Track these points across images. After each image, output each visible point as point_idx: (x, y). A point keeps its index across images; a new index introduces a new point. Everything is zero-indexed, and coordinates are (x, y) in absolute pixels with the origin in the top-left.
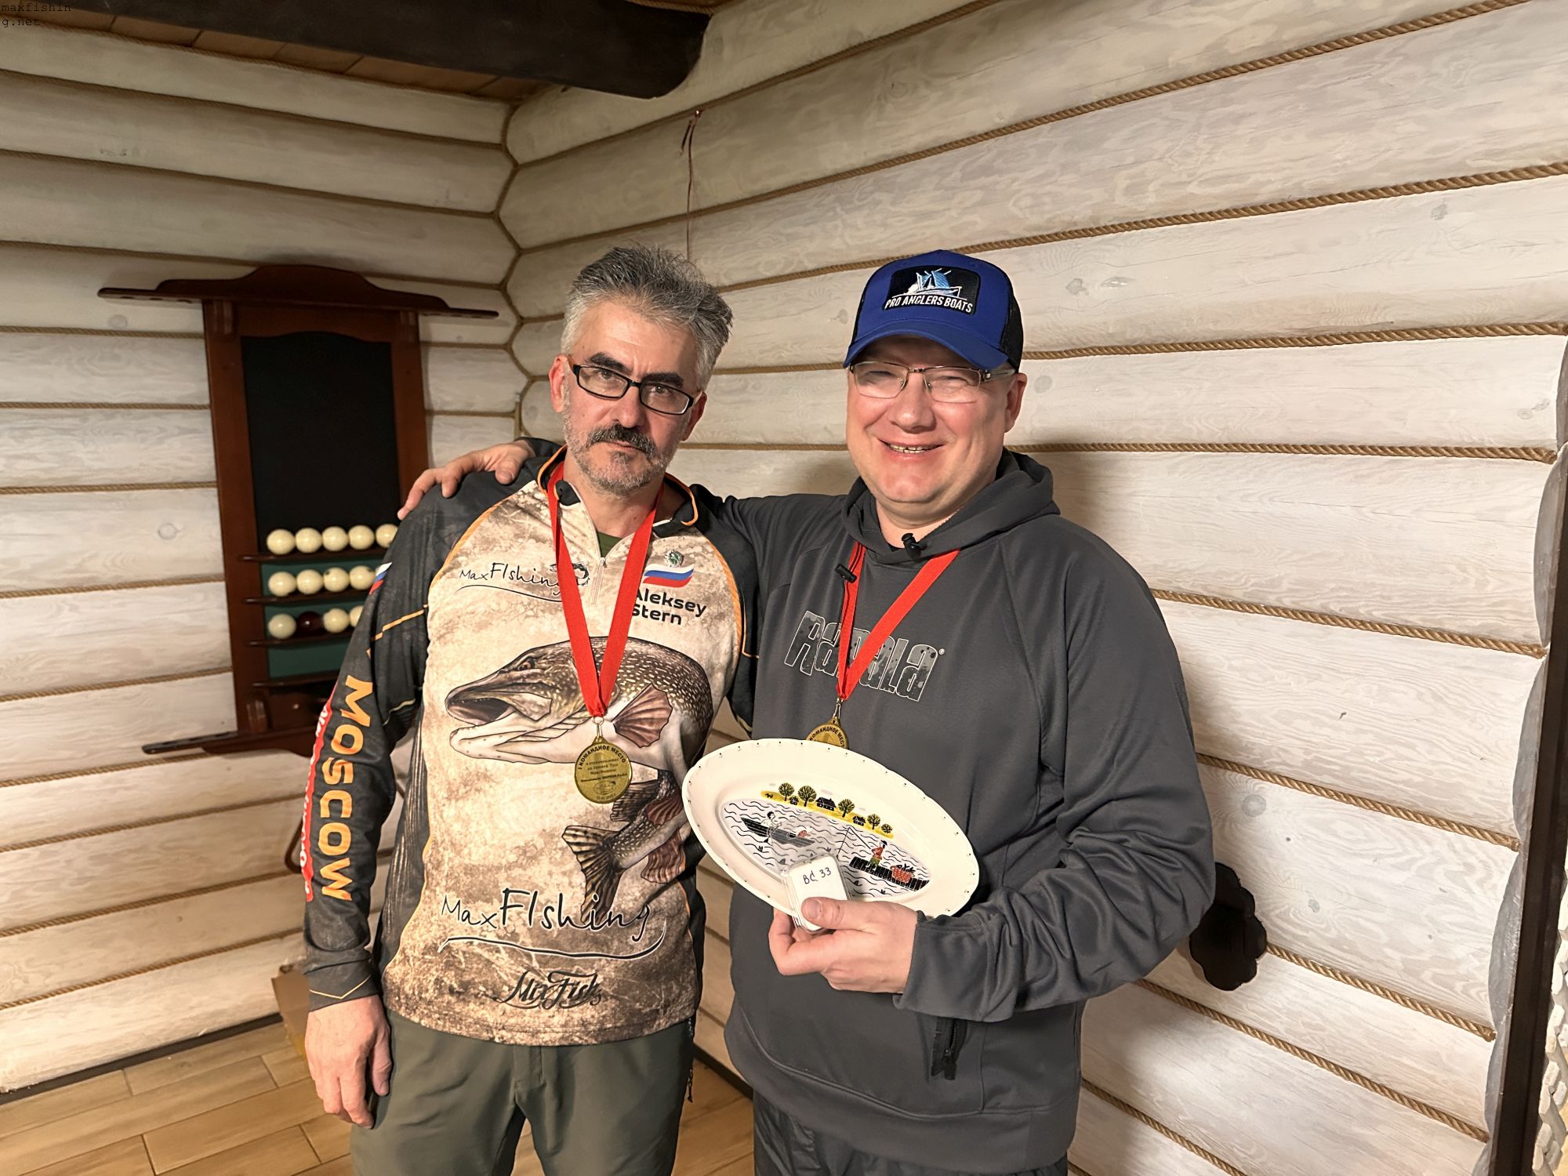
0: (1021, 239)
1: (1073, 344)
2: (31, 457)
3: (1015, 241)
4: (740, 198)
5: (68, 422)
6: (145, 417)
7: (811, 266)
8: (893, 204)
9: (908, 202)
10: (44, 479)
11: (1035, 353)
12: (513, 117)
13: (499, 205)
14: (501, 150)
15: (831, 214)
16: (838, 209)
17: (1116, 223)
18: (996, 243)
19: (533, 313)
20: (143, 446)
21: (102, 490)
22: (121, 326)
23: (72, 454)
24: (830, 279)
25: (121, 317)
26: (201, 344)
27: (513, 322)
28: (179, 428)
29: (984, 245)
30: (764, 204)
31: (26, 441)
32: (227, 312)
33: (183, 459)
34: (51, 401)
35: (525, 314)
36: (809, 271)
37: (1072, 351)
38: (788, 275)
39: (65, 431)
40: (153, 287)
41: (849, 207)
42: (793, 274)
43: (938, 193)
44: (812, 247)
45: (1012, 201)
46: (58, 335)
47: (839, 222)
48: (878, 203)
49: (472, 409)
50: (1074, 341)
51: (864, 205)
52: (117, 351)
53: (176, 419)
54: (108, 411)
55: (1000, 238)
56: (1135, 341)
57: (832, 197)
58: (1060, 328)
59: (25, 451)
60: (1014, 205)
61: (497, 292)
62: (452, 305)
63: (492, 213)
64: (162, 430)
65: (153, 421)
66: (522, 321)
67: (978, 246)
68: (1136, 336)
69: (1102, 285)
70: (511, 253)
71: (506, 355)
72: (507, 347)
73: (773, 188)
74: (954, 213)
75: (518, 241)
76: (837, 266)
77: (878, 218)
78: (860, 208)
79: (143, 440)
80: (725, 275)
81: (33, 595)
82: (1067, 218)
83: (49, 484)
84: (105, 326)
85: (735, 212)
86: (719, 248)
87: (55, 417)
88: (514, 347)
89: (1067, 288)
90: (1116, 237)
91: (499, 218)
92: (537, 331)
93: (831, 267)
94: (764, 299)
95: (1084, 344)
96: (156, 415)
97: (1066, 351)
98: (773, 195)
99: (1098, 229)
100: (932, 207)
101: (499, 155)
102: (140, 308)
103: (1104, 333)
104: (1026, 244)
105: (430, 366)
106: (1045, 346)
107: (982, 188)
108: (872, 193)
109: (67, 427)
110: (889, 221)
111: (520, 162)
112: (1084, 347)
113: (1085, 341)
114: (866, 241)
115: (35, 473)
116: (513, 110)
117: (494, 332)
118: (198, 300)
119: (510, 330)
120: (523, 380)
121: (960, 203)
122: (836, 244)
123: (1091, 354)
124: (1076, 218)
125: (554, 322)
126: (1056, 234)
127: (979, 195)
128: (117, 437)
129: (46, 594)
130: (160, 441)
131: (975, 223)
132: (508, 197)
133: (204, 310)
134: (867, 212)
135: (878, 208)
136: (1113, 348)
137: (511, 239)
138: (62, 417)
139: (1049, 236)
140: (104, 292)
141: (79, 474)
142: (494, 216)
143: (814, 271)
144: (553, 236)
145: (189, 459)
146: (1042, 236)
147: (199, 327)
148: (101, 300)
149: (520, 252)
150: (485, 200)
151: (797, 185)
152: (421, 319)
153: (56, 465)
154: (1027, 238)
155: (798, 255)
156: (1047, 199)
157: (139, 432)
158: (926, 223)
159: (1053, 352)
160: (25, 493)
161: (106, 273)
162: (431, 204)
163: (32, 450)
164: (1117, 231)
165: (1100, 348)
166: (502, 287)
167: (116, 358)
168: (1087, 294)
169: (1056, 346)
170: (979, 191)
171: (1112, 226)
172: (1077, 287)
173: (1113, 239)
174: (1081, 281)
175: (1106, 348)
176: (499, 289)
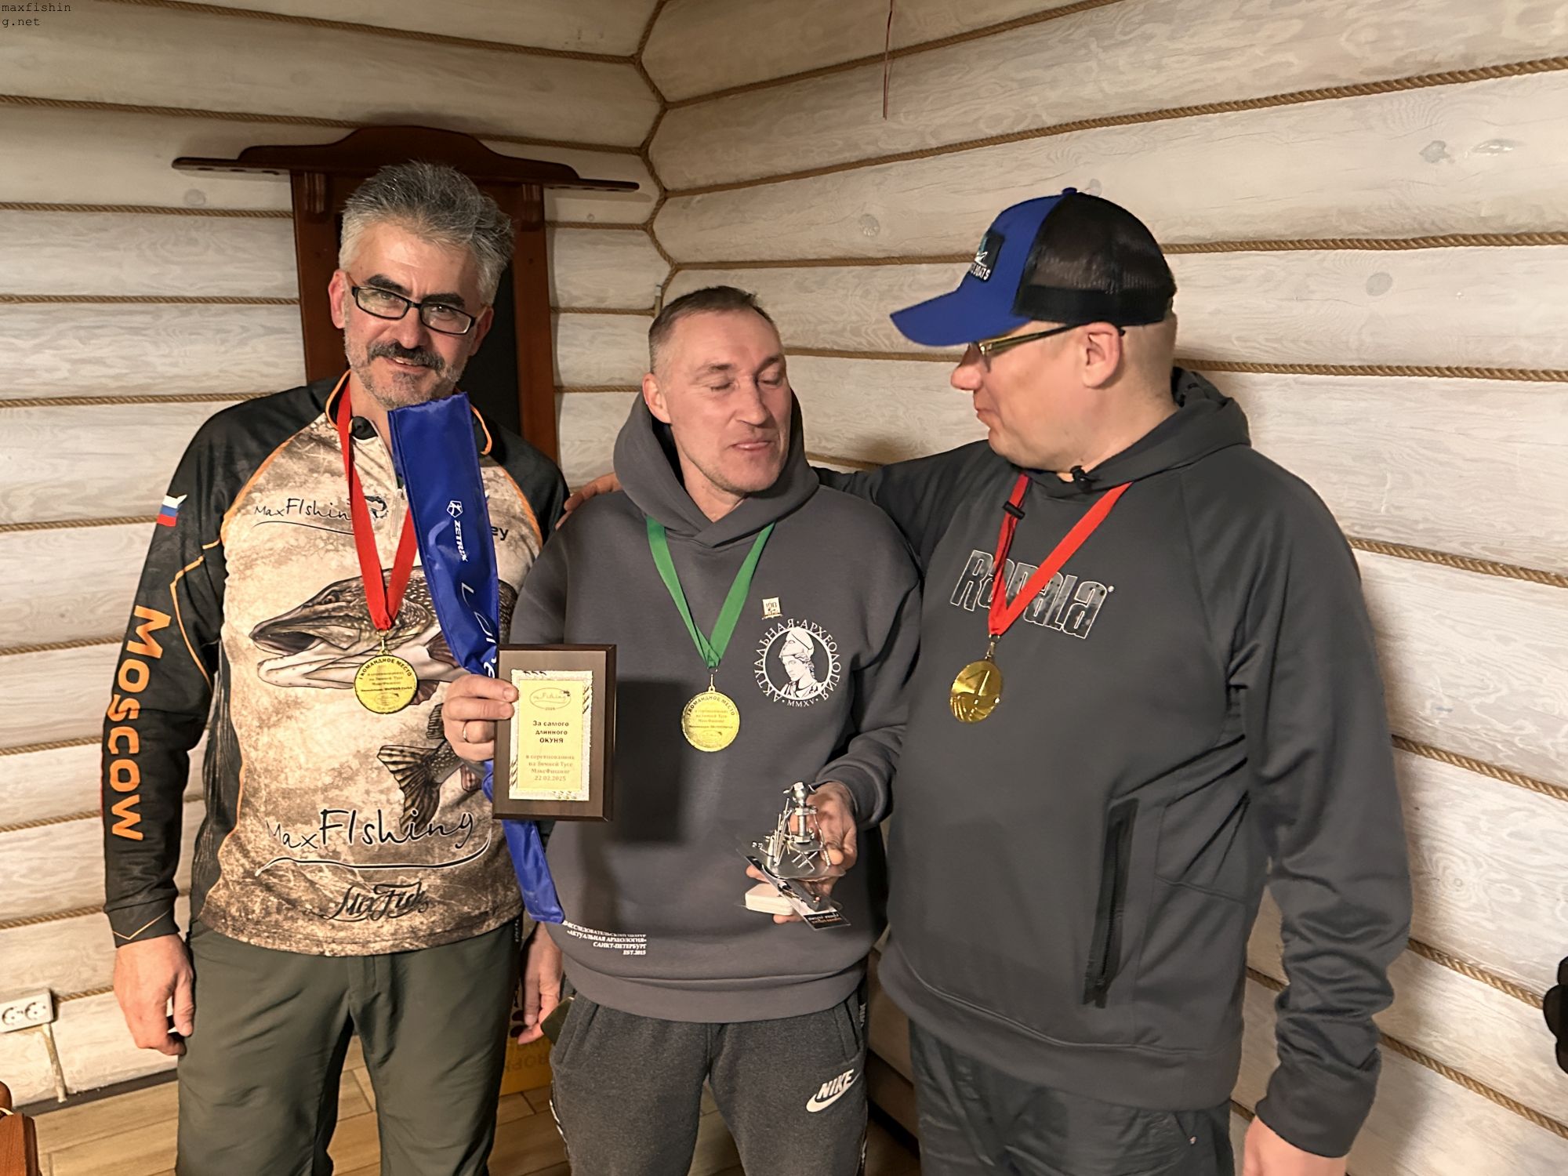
0: (1355, 87)
1: (1424, 230)
2: (99, 361)
3: (1346, 88)
4: (957, 32)
5: (138, 320)
6: (225, 313)
7: (1051, 121)
8: (1172, 38)
9: (1192, 36)
10: (113, 387)
11: (1367, 241)
13: (641, 46)
15: (1083, 52)
16: (1093, 46)
17: (1501, 63)
18: (1318, 91)
19: (681, 185)
20: (223, 349)
21: (177, 401)
22: (199, 204)
23: (144, 358)
24: (1078, 137)
25: (198, 193)
26: (289, 224)
27: (655, 195)
28: (263, 326)
29: (1301, 93)
30: (988, 39)
31: (92, 342)
32: (320, 187)
33: (267, 364)
34: (120, 294)
35: (669, 187)
36: (1048, 128)
37: (1423, 239)
38: (1019, 133)
39: (135, 331)
40: (235, 157)
41: (1106, 43)
42: (1025, 132)
43: (1237, 24)
44: (1053, 95)
45: (1345, 35)
46: (127, 214)
47: (1093, 64)
48: (1151, 37)
49: (603, 306)
50: (1427, 226)
51: (1130, 40)
52: (194, 234)
53: (262, 316)
54: (184, 306)
55: (1324, 85)
56: (1517, 228)
57: (1086, 29)
58: (1407, 209)
59: (92, 355)
60: (1347, 40)
61: (637, 158)
62: (583, 175)
63: (632, 56)
64: (245, 329)
65: (236, 319)
66: (666, 194)
67: (1292, 95)
68: (1521, 221)
69: (1476, 150)
70: (654, 108)
71: (646, 238)
72: (647, 227)
73: (1001, 21)
74: (1258, 51)
75: (663, 93)
76: (1087, 121)
77: (1149, 57)
78: (1123, 43)
79: (223, 342)
80: (933, 134)
81: (101, 524)
82: (1426, 57)
83: (117, 393)
84: (179, 203)
85: (950, 50)
86: (927, 98)
87: (123, 313)
88: (655, 227)
89: (1421, 154)
90: (1499, 83)
91: (641, 63)
92: (684, 207)
93: (1080, 122)
94: (983, 165)
95: (1442, 230)
96: (238, 311)
97: (1414, 240)
98: (1003, 27)
99: (1472, 71)
100: (1225, 43)
102: (219, 180)
103: (1472, 215)
104: (1363, 93)
105: (556, 252)
106: (1383, 232)
107: (1302, 17)
108: (1142, 23)
109: (136, 325)
110: (1165, 61)
112: (1442, 234)
113: (1443, 226)
114: (1131, 88)
115: (103, 380)
117: (632, 209)
118: (287, 171)
119: (652, 205)
120: (666, 269)
121: (1270, 37)
122: (1088, 91)
123: (1452, 245)
124: (1441, 57)
125: (706, 195)
126: (1408, 80)
127: (1297, 26)
128: (193, 337)
129: (115, 523)
130: (243, 343)
131: (1290, 64)
132: (652, 37)
133: (292, 182)
134: (1131, 49)
135: (1149, 44)
136: (1485, 236)
137: (655, 90)
138: (131, 313)
139: (1397, 81)
140: (179, 162)
141: (150, 381)
142: (634, 60)
143: (1055, 127)
144: (709, 86)
145: (275, 365)
146: (1387, 83)
147: (287, 204)
148: (176, 171)
149: (666, 106)
150: (623, 41)
151: (1036, 15)
152: (547, 192)
153: (124, 371)
154: (1365, 85)
155: (1034, 106)
156: (1396, 32)
157: (219, 331)
158: (1216, 65)
159: (1395, 241)
160: (91, 403)
161: (180, 139)
162: (559, 47)
163: (98, 354)
164: (1503, 74)
165: (1465, 237)
166: (642, 151)
167: (193, 242)
168: (1452, 162)
169: (1399, 233)
170: (1295, 21)
171: (1495, 68)
172: (1437, 152)
173: (1494, 86)
174: (1444, 145)
175: (1474, 237)
176: (639, 154)
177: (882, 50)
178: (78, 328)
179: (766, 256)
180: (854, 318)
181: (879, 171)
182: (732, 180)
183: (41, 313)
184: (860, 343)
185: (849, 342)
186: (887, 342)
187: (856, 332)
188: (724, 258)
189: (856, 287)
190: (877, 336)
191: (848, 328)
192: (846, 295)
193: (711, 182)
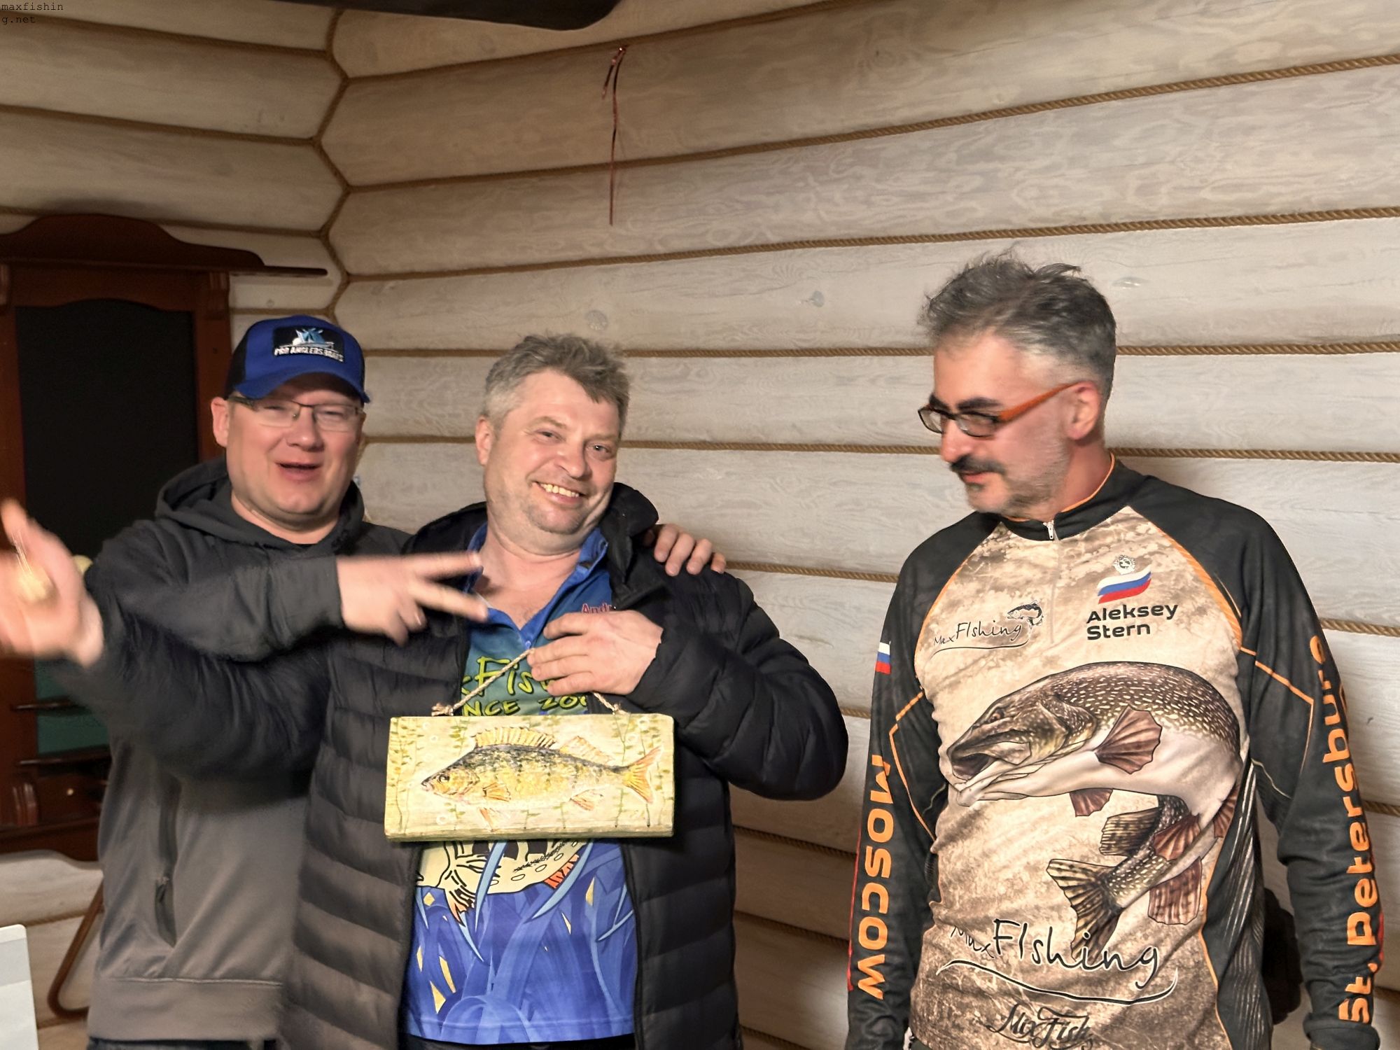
4: (680, 152)
7: (775, 239)
8: (878, 181)
9: (895, 180)
13: (322, 129)
14: (326, 60)
15: (801, 184)
16: (810, 180)
18: (997, 232)
35: (353, 271)
36: (773, 245)
38: (745, 247)
42: (751, 246)
43: (931, 174)
44: (777, 218)
45: (1015, 191)
47: (811, 196)
48: (860, 178)
57: (802, 164)
60: (1016, 194)
61: (317, 241)
62: (268, 262)
63: (311, 139)
66: (349, 279)
73: (722, 147)
75: (347, 175)
77: (859, 193)
80: (660, 242)
85: (674, 169)
86: (652, 210)
88: (338, 312)
91: (321, 146)
92: (373, 293)
98: (724, 153)
101: (324, 65)
107: (982, 173)
108: (852, 165)
110: (874, 199)
111: (351, 75)
114: (845, 218)
119: (332, 290)
121: (958, 187)
122: (807, 216)
127: (977, 181)
131: (975, 210)
132: (335, 120)
134: (844, 187)
135: (860, 184)
137: (337, 173)
142: (313, 143)
143: (778, 244)
144: (402, 175)
149: (349, 190)
150: (305, 125)
152: (232, 279)
155: (758, 225)
156: (1052, 192)
158: (917, 205)
162: (236, 130)
166: (323, 235)
170: (977, 177)
176: (319, 238)
182: (434, 268)
193: (407, 268)
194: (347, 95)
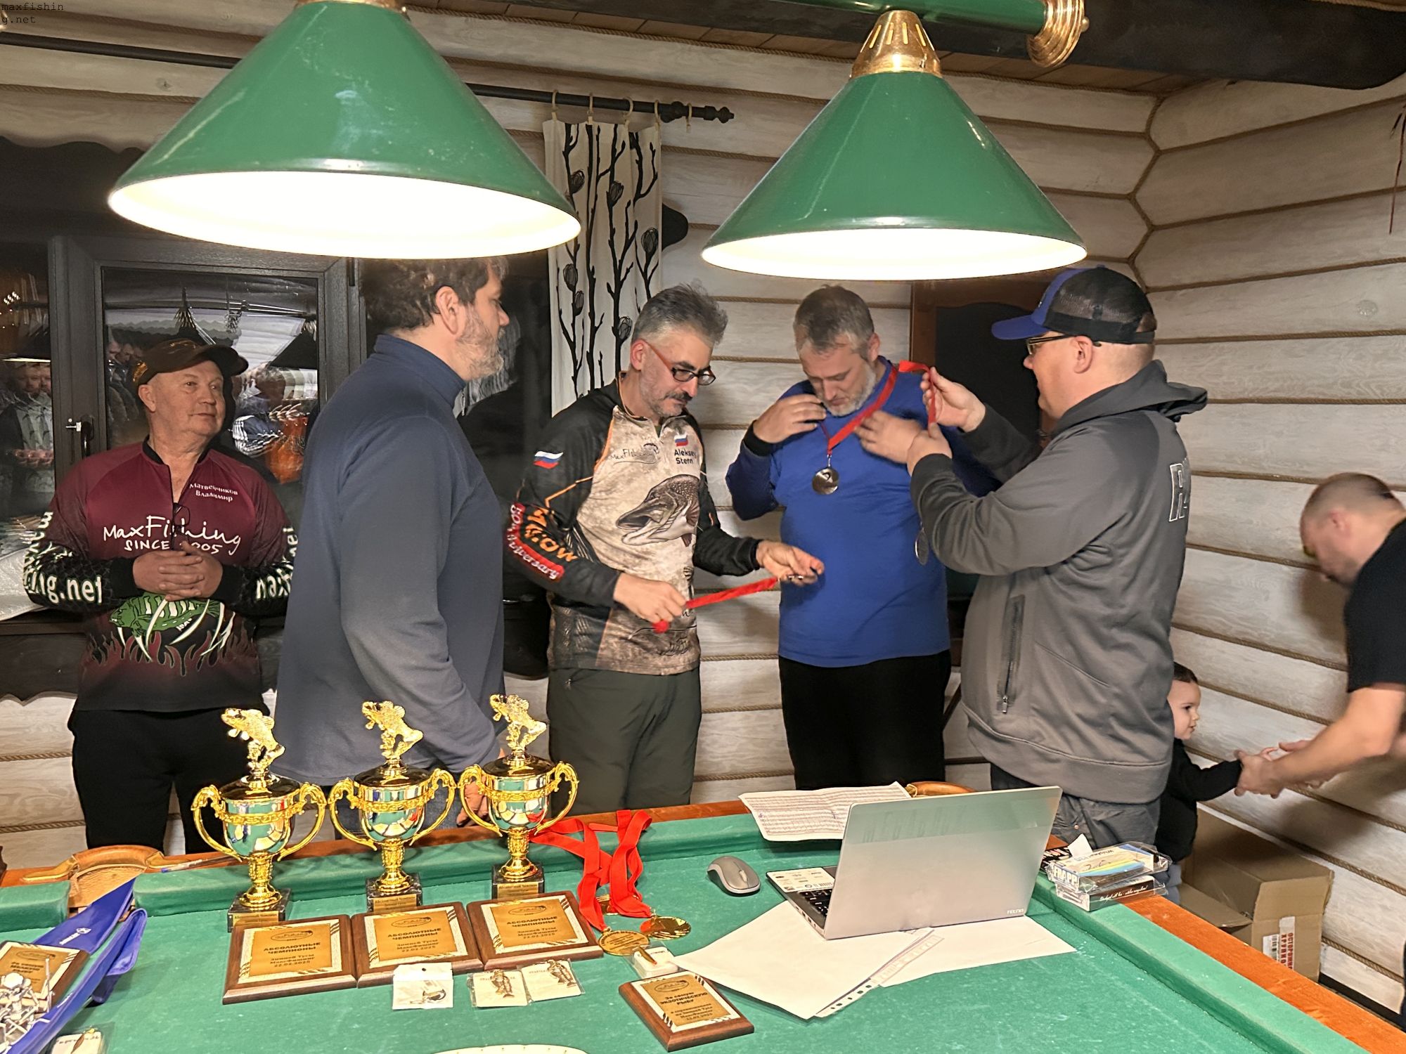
12: (1159, 109)
13: (1137, 188)
14: (1145, 139)
61: (1126, 265)
63: (1128, 194)
70: (1144, 230)
75: (1152, 220)
91: (1135, 200)
92: (1166, 299)
101: (1143, 142)
111: (1162, 149)
116: (1160, 102)
125: (1191, 290)
132: (1148, 180)
137: (1145, 218)
142: (1131, 198)
149: (1153, 228)
150: (1127, 184)
162: (1080, 189)
166: (1132, 260)
176: (1127, 263)
177: (1392, 185)
178: (779, 379)
179: (1250, 333)
180: (1347, 375)
181: (1382, 270)
182: (1221, 278)
183: (758, 368)
184: (1349, 393)
185: (1339, 393)
186: (1378, 392)
187: (1347, 385)
188: (1204, 335)
189: (1349, 352)
190: (1369, 388)
191: (1340, 381)
192: (1339, 358)
193: (1196, 281)
194: (1158, 163)
